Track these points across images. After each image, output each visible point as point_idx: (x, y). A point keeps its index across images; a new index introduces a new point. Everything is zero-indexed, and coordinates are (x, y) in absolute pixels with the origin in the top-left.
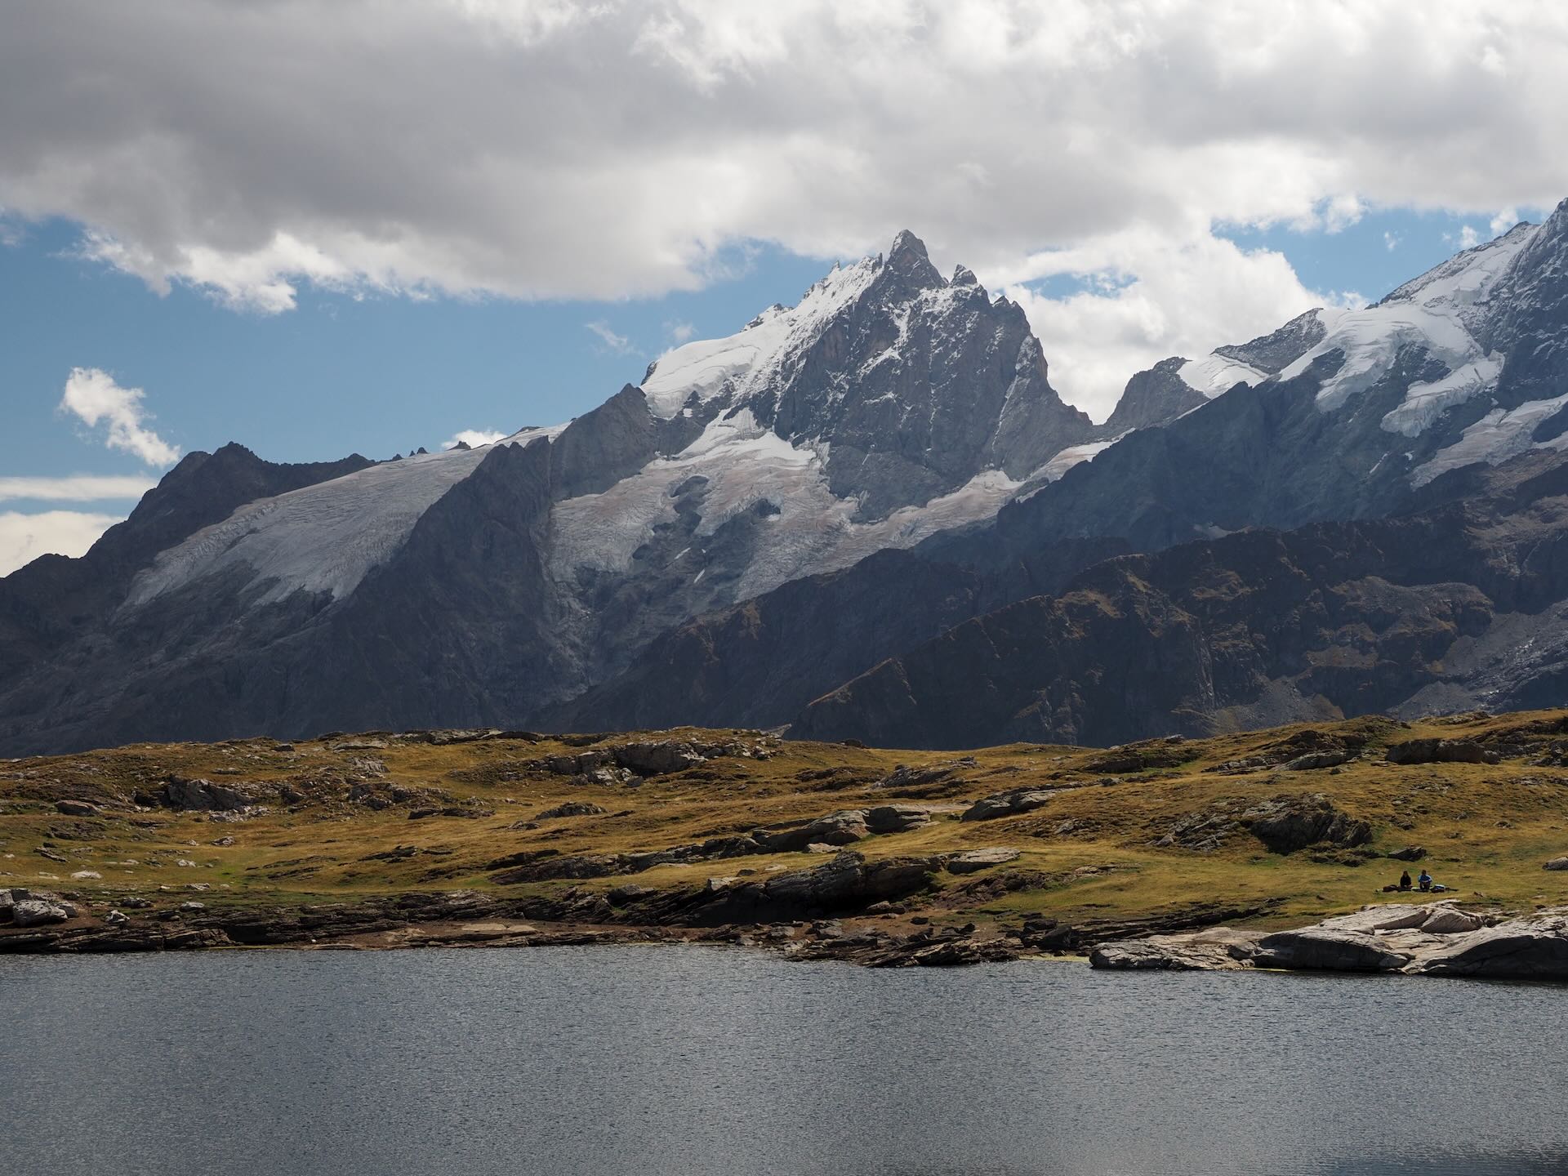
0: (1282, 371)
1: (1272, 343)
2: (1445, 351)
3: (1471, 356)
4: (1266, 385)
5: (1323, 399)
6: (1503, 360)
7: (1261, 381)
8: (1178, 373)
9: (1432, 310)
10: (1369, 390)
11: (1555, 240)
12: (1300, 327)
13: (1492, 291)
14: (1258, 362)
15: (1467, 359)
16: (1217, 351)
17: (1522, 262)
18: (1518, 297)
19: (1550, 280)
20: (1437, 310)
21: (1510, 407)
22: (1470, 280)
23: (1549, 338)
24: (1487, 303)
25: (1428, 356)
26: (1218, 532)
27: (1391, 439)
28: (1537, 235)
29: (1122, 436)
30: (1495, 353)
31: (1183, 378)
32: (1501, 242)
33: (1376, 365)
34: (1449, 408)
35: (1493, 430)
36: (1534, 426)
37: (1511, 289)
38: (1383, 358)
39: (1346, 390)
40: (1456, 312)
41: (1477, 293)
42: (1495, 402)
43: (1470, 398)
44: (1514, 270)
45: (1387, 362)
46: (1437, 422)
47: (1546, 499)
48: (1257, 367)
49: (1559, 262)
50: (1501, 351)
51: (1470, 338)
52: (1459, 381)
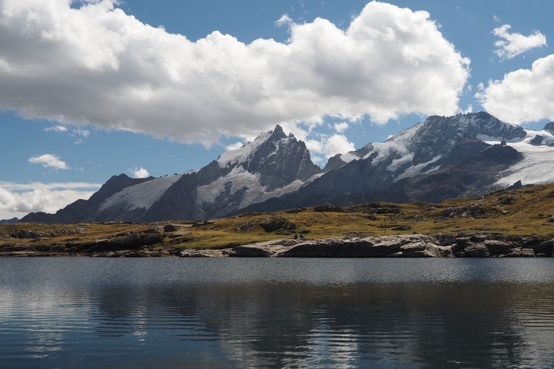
0: (364, 157)
1: (361, 151)
2: (401, 152)
3: (407, 153)
4: (360, 160)
5: (373, 163)
6: (414, 154)
7: (359, 159)
8: (340, 157)
9: (398, 143)
10: (383, 161)
11: (426, 127)
12: (368, 147)
13: (411, 138)
14: (358, 155)
15: (406, 154)
16: (349, 152)
17: (418, 132)
18: (417, 140)
19: (425, 136)
21: (416, 165)
22: (406, 136)
23: (424, 149)
24: (410, 141)
25: (397, 153)
26: (349, 193)
27: (389, 172)
28: (422, 126)
29: (327, 172)
30: (412, 153)
31: (341, 158)
32: (413, 127)
33: (385, 155)
34: (402, 165)
35: (412, 170)
36: (421, 169)
37: (416, 138)
38: (387, 154)
39: (378, 161)
40: (403, 143)
41: (408, 139)
42: (412, 164)
43: (406, 163)
44: (416, 134)
46: (399, 168)
47: (423, 185)
48: (358, 156)
49: (427, 132)
50: (413, 152)
51: (407, 149)
52: (404, 159)
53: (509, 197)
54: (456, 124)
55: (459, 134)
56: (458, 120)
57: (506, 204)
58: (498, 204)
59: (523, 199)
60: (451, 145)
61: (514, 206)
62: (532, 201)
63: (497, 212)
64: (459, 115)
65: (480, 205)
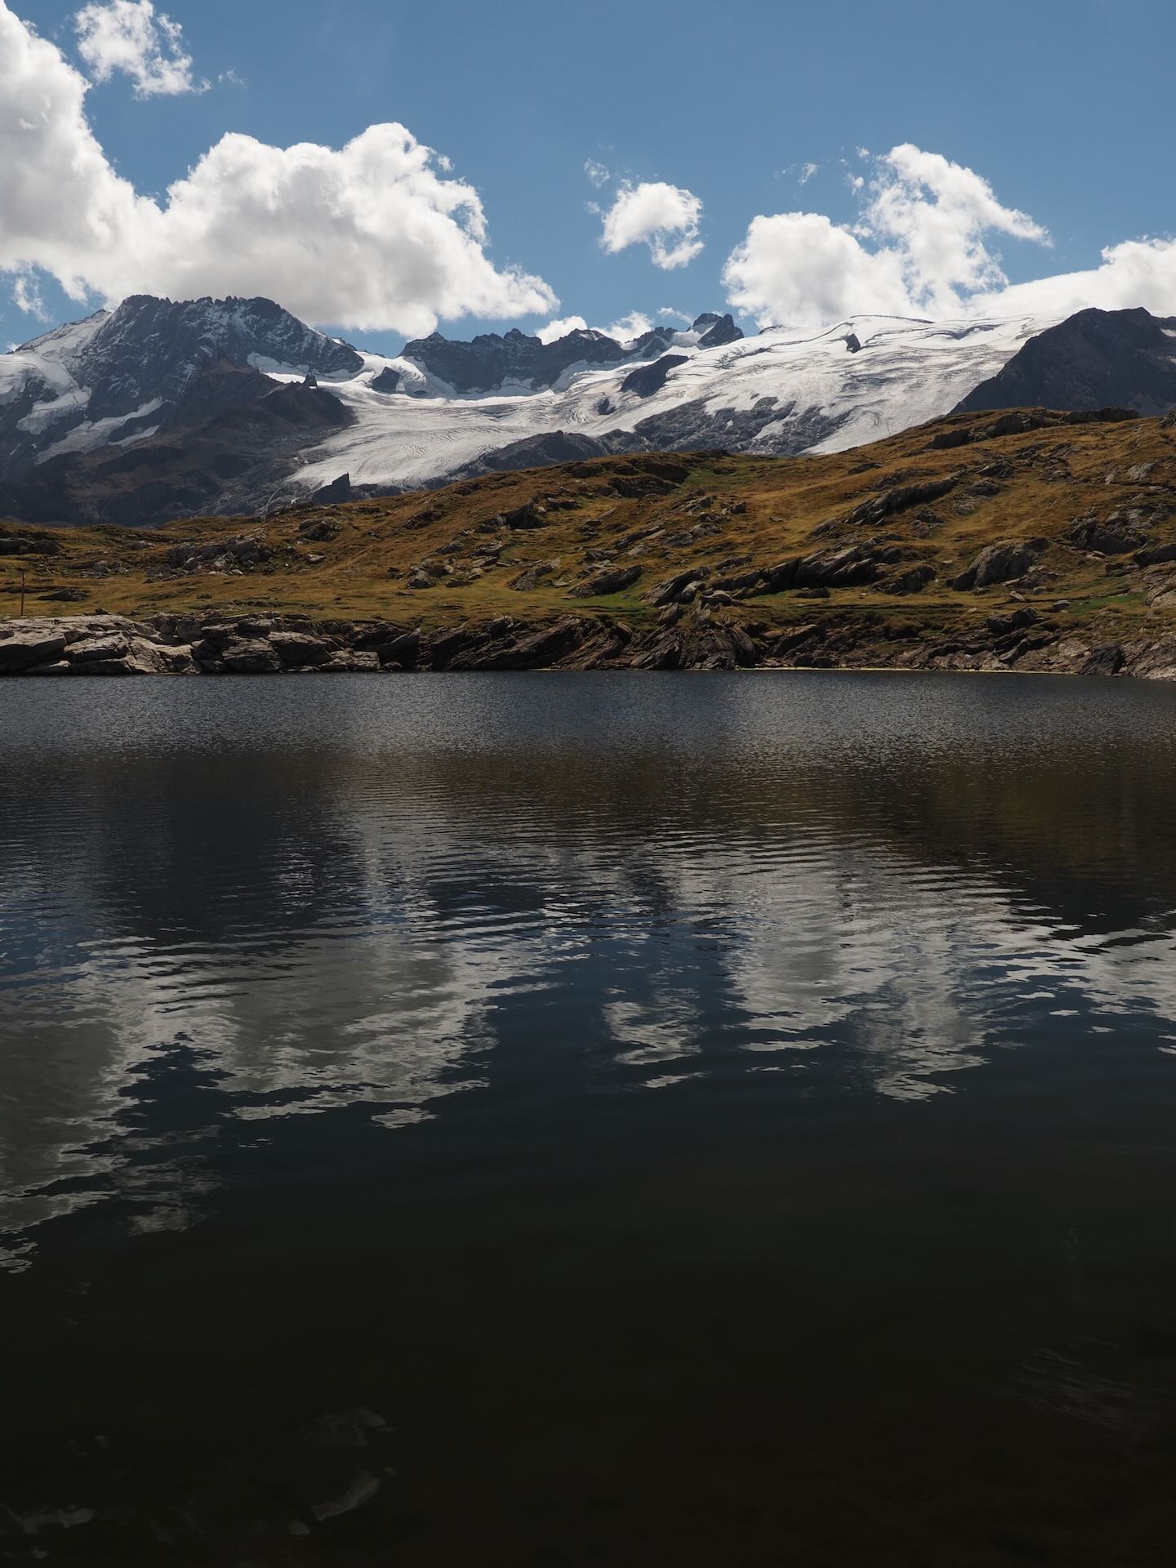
2: (55, 384)
3: (71, 388)
6: (90, 392)
9: (47, 358)
10: (9, 404)
11: (121, 322)
13: (83, 350)
15: (68, 390)
17: (101, 334)
18: (99, 355)
19: (118, 346)
20: (51, 358)
21: (95, 420)
22: (70, 342)
23: (118, 381)
24: (80, 357)
25: (45, 386)
27: (24, 435)
28: (110, 319)
30: (85, 387)
32: (87, 321)
33: (13, 390)
34: (59, 418)
35: (85, 433)
36: (109, 432)
37: (95, 350)
38: (17, 386)
40: (62, 361)
41: (75, 350)
42: (86, 417)
43: (71, 414)
44: (96, 338)
45: (20, 388)
46: (50, 427)
47: (115, 474)
49: (123, 336)
50: (89, 386)
51: (71, 377)
52: (64, 402)
53: (323, 522)
54: (198, 321)
55: (205, 349)
56: (202, 313)
57: (317, 539)
58: (298, 539)
59: (355, 528)
60: (184, 376)
61: (335, 545)
62: (375, 536)
63: (297, 558)
64: (206, 301)
65: (257, 540)
